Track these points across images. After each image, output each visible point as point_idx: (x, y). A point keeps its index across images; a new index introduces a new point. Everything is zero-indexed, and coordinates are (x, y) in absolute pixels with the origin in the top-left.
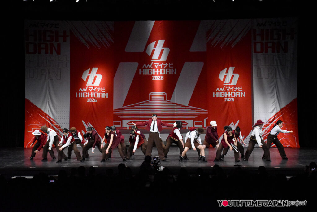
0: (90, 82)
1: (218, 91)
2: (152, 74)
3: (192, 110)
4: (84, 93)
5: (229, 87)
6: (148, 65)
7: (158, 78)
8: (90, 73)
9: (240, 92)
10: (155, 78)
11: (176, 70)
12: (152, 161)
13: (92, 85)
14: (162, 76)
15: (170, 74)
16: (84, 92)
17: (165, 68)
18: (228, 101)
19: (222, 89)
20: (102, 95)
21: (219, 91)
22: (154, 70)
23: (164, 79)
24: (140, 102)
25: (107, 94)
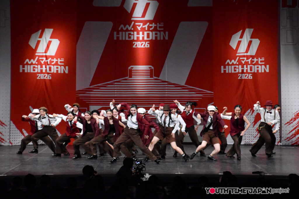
0: (41, 50)
1: (228, 64)
2: (132, 39)
3: (190, 91)
4: (32, 66)
5: (245, 58)
6: (127, 26)
7: (142, 45)
8: (41, 37)
9: (261, 65)
10: (136, 46)
11: (167, 33)
12: (134, 166)
13: (44, 54)
14: (147, 43)
15: (158, 39)
16: (32, 64)
17: (152, 31)
18: (243, 78)
19: (235, 61)
20: (59, 69)
21: (231, 63)
22: (135, 33)
23: (150, 46)
24: (116, 80)
25: (67, 67)
